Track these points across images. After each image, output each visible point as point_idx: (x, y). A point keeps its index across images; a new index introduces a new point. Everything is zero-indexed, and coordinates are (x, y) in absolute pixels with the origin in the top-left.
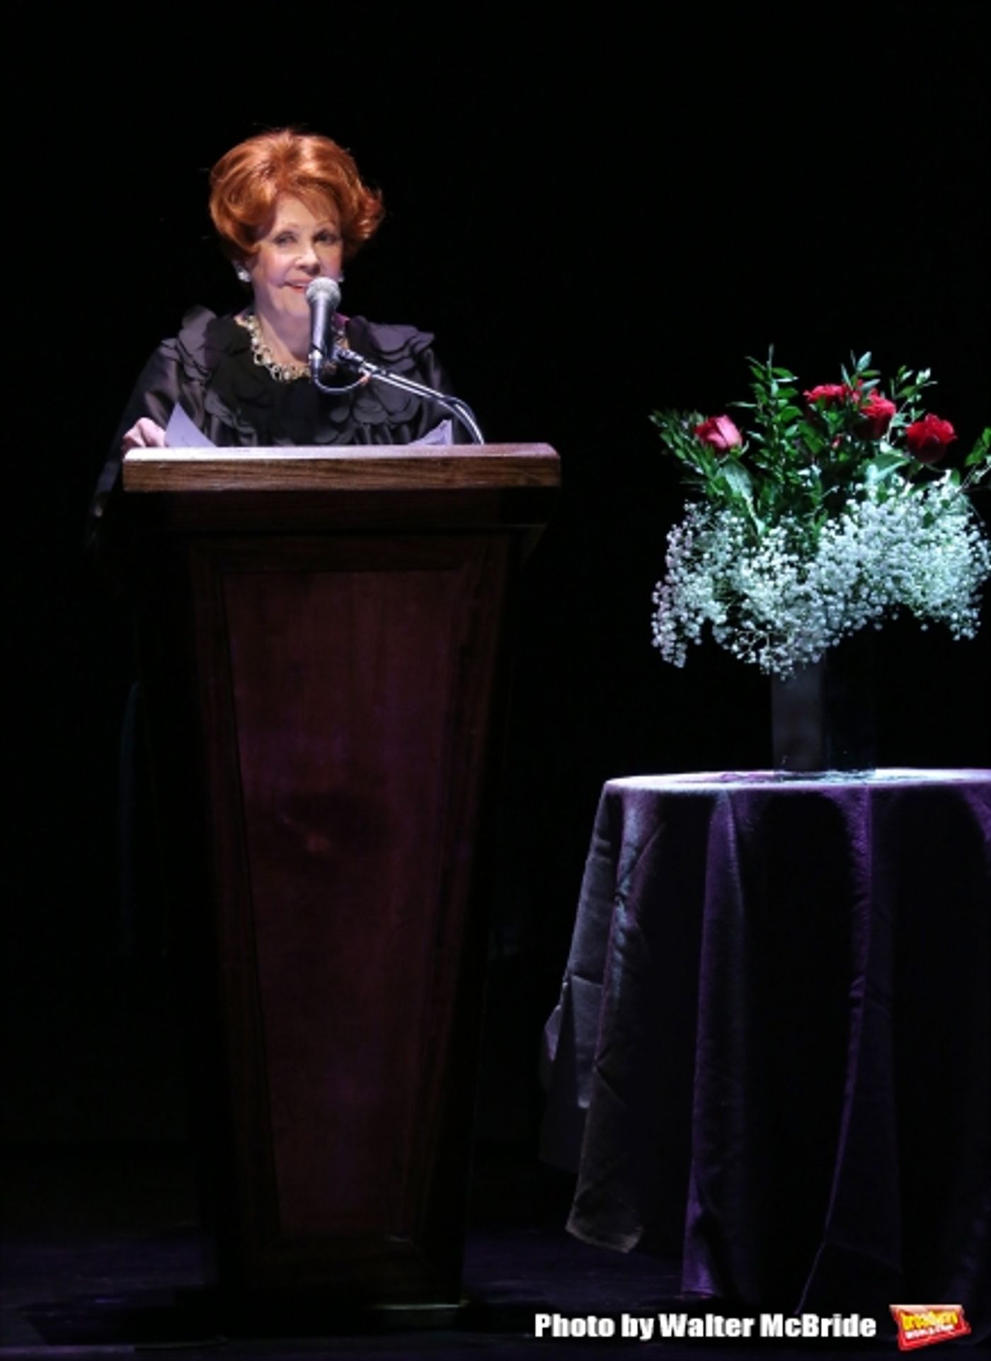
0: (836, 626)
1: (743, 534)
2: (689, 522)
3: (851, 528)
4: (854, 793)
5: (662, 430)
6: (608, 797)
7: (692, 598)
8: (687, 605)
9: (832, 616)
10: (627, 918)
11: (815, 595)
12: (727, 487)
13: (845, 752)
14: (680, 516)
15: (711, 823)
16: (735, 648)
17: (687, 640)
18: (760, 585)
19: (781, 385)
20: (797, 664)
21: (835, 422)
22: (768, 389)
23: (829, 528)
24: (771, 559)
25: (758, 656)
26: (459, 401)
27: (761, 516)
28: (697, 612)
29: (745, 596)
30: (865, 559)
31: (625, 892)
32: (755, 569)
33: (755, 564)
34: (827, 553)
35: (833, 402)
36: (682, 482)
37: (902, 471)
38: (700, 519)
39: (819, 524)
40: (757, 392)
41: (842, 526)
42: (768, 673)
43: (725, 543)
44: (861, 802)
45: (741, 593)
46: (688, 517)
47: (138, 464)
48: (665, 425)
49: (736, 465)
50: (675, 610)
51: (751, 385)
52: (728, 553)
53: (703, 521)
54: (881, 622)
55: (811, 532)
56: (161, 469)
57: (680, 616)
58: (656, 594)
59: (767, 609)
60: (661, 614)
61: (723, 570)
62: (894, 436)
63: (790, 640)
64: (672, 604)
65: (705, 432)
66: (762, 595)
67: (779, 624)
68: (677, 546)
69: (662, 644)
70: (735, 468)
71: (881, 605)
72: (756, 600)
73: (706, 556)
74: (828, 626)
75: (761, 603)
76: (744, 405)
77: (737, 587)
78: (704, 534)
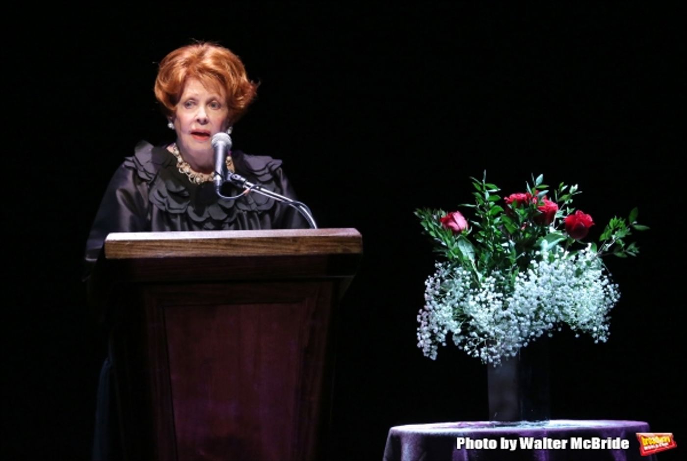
0: (525, 335)
1: (469, 281)
2: (438, 274)
3: (533, 277)
5: (421, 220)
6: (392, 437)
7: (440, 318)
8: (437, 323)
9: (523, 328)
11: (513, 316)
12: (460, 253)
13: (532, 410)
14: (432, 271)
15: (454, 452)
16: (466, 348)
17: (437, 344)
18: (480, 311)
19: (491, 194)
20: (503, 358)
21: (523, 215)
22: (483, 196)
23: (520, 277)
24: (486, 295)
25: (480, 353)
26: (302, 203)
27: (480, 270)
28: (443, 327)
29: (471, 318)
30: (542, 295)
32: (477, 302)
33: (477, 299)
34: (520, 292)
35: (521, 203)
36: (434, 251)
37: (562, 244)
38: (444, 272)
39: (514, 275)
40: (477, 198)
41: (528, 276)
42: (485, 362)
43: (459, 286)
45: (469, 316)
46: (437, 271)
47: (113, 242)
48: (423, 217)
49: (465, 240)
50: (430, 326)
51: (473, 193)
52: (461, 292)
53: (446, 273)
54: (553, 333)
55: (510, 280)
56: (129, 245)
57: (434, 329)
58: (419, 316)
59: (484, 325)
60: (422, 328)
61: (458, 302)
62: (557, 224)
63: (499, 343)
64: (428, 322)
65: (446, 221)
66: (481, 317)
67: (492, 334)
68: (431, 288)
69: (422, 346)
70: (464, 242)
71: (552, 322)
72: (478, 320)
73: (448, 294)
74: (521, 335)
75: (482, 322)
76: (468, 205)
77: (466, 312)
78: (447, 281)
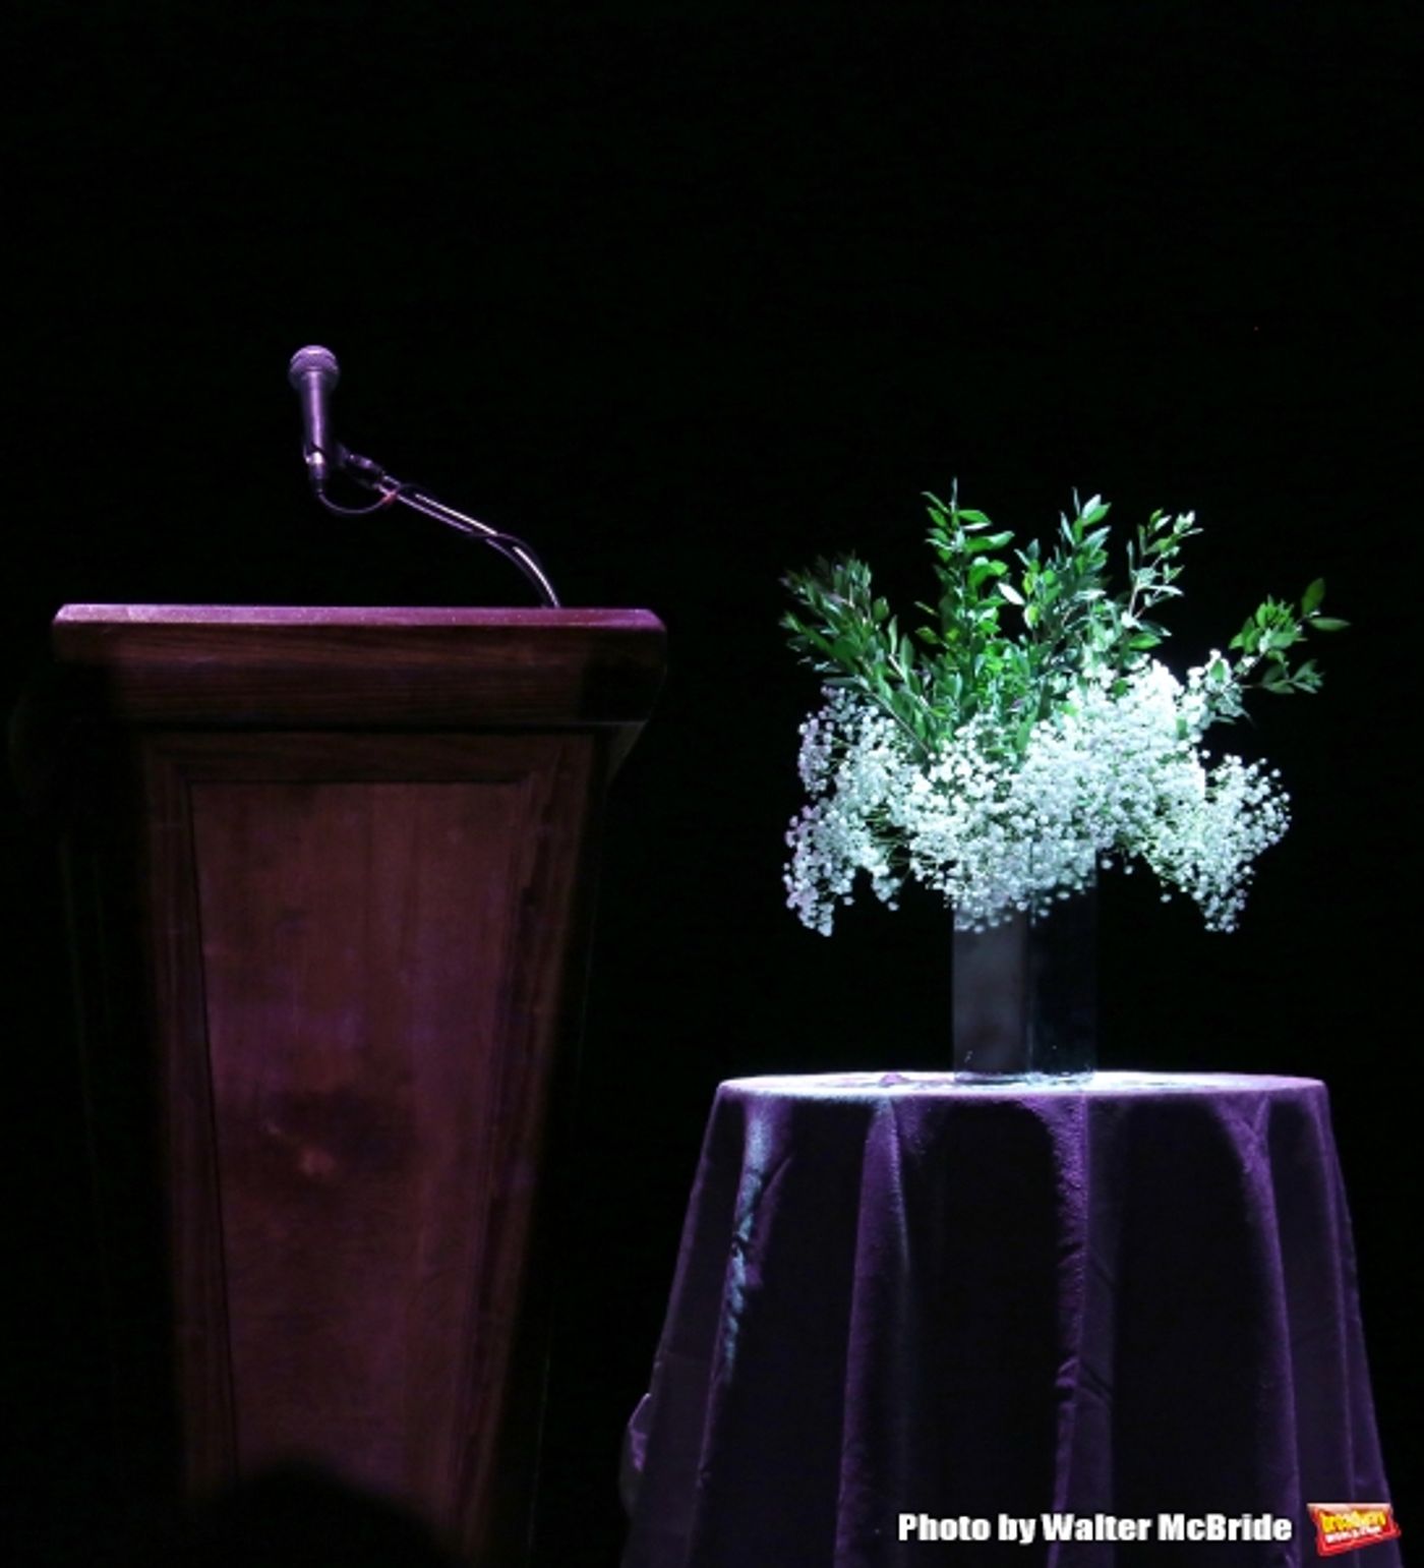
4: (1066, 1104)
6: (724, 1102)
10: (747, 1272)
13: (1053, 1047)
15: (867, 1142)
17: (832, 899)
19: (969, 534)
22: (952, 539)
23: (1041, 732)
28: (846, 861)
29: (914, 833)
30: (1088, 774)
31: (745, 1237)
39: (1026, 725)
41: (1060, 728)
44: (1074, 1116)
45: (907, 831)
47: (73, 626)
51: (928, 531)
55: (1017, 736)
60: (797, 863)
69: (798, 905)
72: (928, 837)
